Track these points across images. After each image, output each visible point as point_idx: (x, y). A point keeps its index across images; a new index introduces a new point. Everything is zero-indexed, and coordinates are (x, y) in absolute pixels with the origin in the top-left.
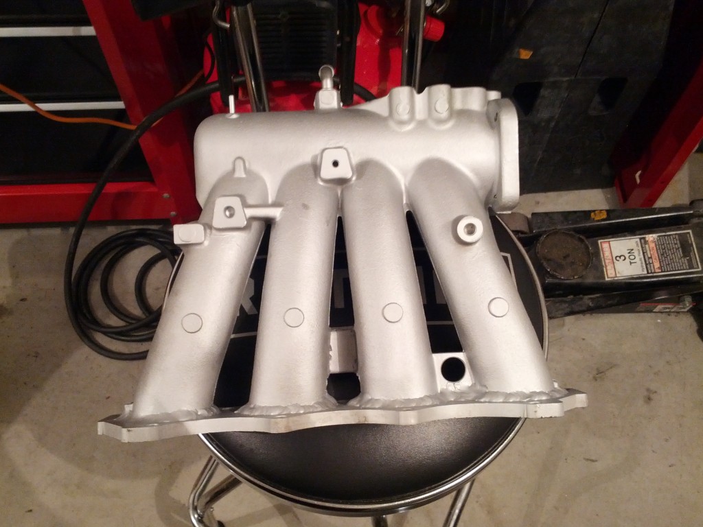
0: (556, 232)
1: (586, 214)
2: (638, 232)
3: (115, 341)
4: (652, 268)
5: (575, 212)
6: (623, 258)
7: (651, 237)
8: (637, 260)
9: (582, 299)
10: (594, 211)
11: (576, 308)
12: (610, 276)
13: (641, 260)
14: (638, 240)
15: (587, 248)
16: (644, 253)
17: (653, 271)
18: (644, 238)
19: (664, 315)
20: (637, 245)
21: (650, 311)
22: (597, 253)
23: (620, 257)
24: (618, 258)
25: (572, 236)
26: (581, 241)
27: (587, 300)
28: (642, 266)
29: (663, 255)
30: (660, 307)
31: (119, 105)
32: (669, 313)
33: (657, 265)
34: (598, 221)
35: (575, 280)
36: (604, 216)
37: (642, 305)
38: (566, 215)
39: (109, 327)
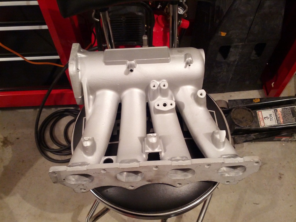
0: (239, 108)
1: (251, 100)
2: (273, 107)
4: (280, 122)
5: (247, 99)
6: (267, 118)
7: (279, 109)
8: (273, 119)
9: (250, 135)
10: (254, 99)
11: (248, 139)
12: (262, 125)
13: (275, 118)
14: (273, 110)
15: (252, 114)
16: (276, 116)
19: (286, 142)
20: (273, 113)
21: (280, 140)
22: (256, 116)
24: (265, 118)
25: (246, 109)
26: (249, 111)
27: (253, 136)
28: (276, 121)
29: (284, 117)
30: (284, 139)
31: (58, 57)
32: (288, 141)
33: (282, 121)
34: (256, 103)
35: (247, 127)
36: (259, 101)
37: (276, 138)
38: (243, 101)
39: (53, 149)
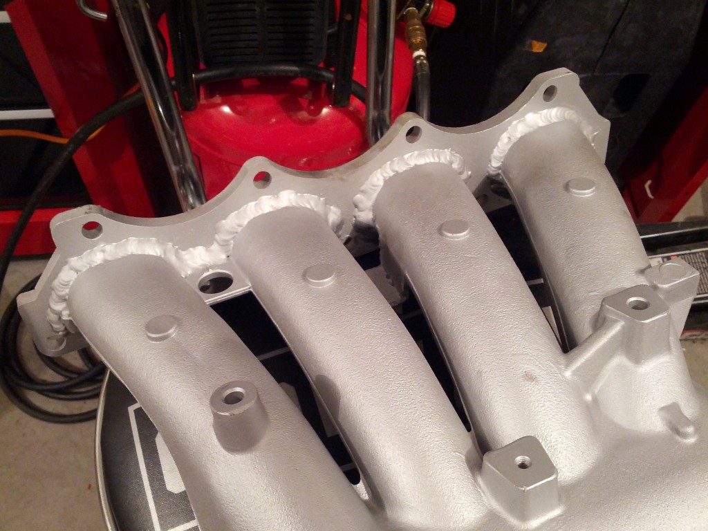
3: (51, 400)
14: (660, 259)
18: (667, 257)
19: (688, 342)
31: (47, 113)
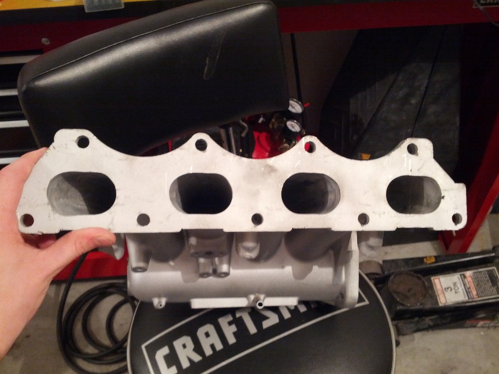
0: (401, 273)
1: (421, 260)
2: (458, 270)
3: (90, 364)
4: (471, 295)
5: (412, 259)
6: (450, 289)
7: (469, 273)
8: (460, 290)
9: (424, 320)
10: (426, 257)
11: (421, 327)
12: (442, 302)
13: (462, 290)
14: (459, 276)
15: (423, 283)
16: (464, 285)
17: (472, 297)
18: (464, 275)
19: (485, 329)
20: (459, 280)
21: (475, 326)
22: (431, 286)
23: (448, 288)
24: (446, 289)
25: (413, 276)
26: (419, 278)
27: (428, 321)
28: (464, 294)
29: (478, 286)
30: (481, 323)
32: (489, 327)
33: (474, 293)
34: (429, 264)
35: (418, 306)
36: (433, 260)
37: (468, 322)
38: (407, 261)
39: (87, 354)
